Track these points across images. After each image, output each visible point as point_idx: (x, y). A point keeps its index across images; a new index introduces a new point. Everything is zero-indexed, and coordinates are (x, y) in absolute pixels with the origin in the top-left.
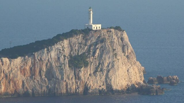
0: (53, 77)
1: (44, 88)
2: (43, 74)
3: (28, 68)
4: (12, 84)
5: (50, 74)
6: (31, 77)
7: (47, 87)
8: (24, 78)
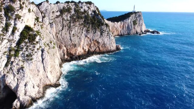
0: (129, 29)
1: (127, 33)
2: (126, 27)
3: (122, 26)
4: (117, 31)
5: (128, 27)
6: (123, 29)
7: (127, 32)
8: (121, 29)
